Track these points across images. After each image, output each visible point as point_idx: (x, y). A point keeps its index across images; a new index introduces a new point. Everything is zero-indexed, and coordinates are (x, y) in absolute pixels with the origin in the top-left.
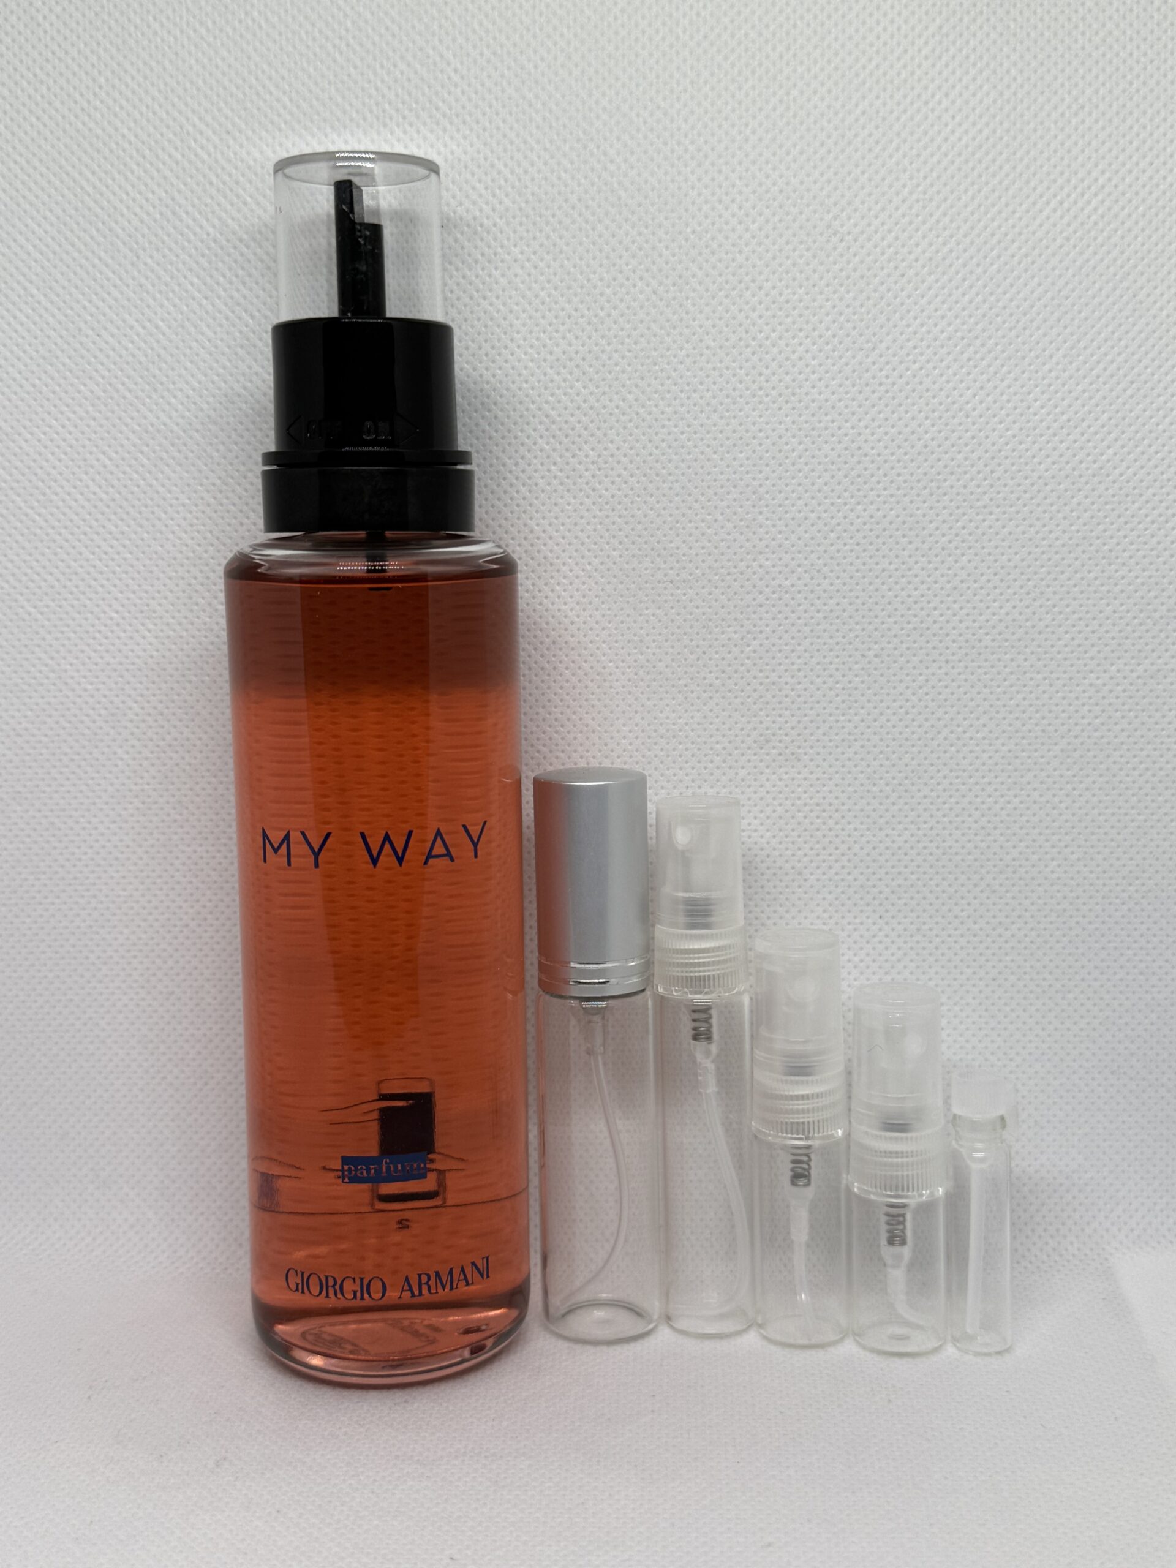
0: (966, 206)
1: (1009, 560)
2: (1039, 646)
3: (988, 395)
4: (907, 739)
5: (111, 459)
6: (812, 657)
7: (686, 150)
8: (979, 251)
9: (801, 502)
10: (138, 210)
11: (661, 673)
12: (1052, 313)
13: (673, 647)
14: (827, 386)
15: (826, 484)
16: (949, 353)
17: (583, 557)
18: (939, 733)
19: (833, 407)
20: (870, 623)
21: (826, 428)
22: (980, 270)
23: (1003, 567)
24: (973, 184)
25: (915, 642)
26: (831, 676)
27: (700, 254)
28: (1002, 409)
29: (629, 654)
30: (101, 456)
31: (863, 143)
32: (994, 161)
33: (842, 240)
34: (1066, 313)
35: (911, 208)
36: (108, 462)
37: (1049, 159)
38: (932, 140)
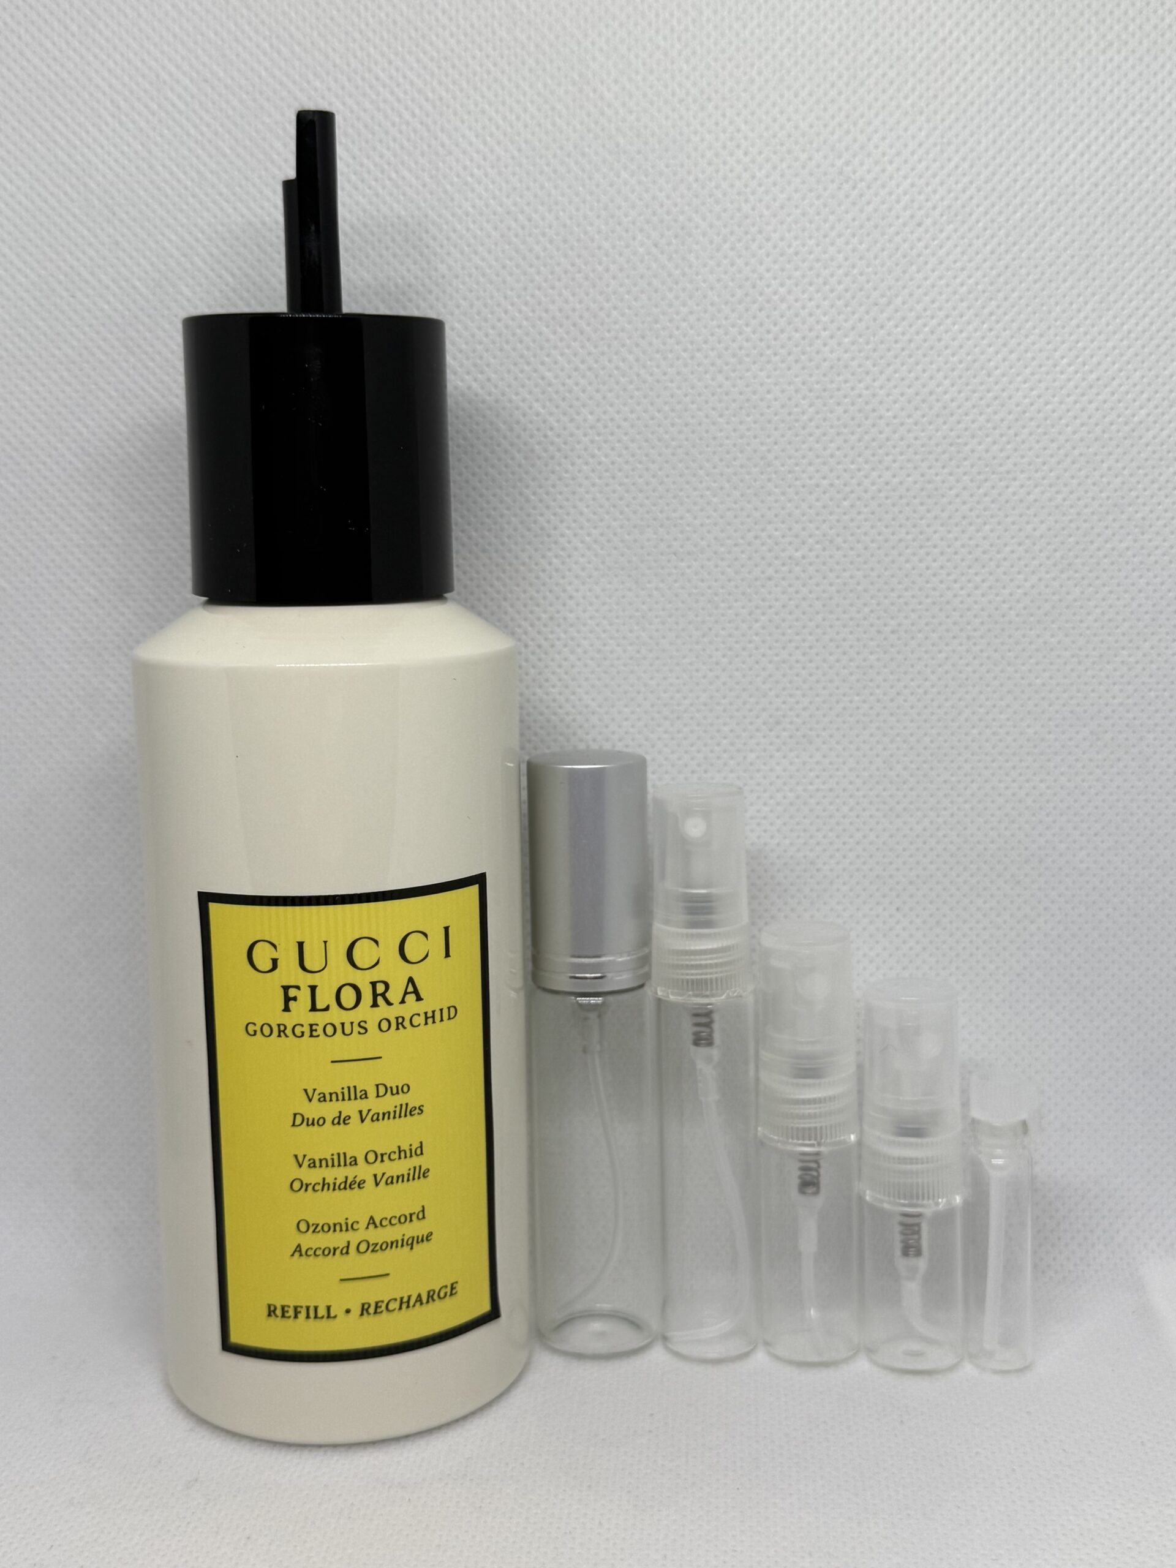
0: (987, 150)
1: (1035, 530)
2: (1067, 621)
3: (1011, 352)
4: (926, 721)
5: (87, 427)
6: (824, 634)
7: (688, 94)
8: (1000, 197)
9: (811, 469)
10: (112, 163)
11: (664, 651)
12: (1080, 264)
13: (677, 623)
14: (839, 344)
15: (839, 449)
16: (969, 308)
17: (582, 528)
18: (959, 714)
19: (846, 367)
20: (886, 597)
21: (839, 389)
22: (1002, 219)
23: (1027, 537)
24: (994, 126)
25: (934, 617)
26: (844, 653)
27: (703, 204)
28: (1026, 367)
29: (631, 631)
30: (78, 425)
31: (876, 84)
32: (1016, 102)
33: (854, 188)
34: (1095, 263)
35: (927, 153)
36: (84, 430)
37: (1075, 100)
38: (950, 80)
